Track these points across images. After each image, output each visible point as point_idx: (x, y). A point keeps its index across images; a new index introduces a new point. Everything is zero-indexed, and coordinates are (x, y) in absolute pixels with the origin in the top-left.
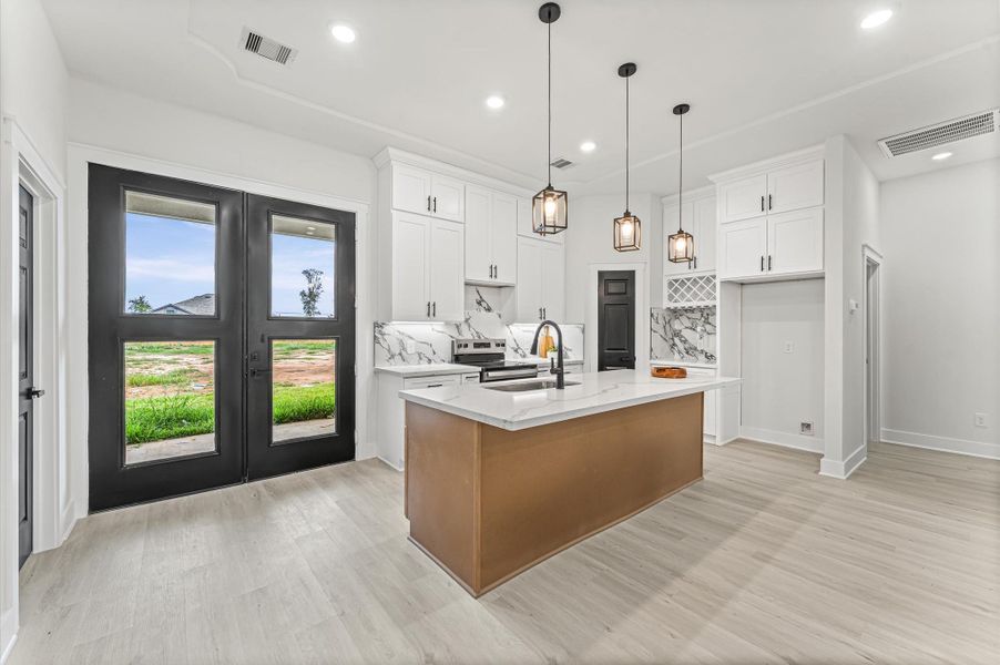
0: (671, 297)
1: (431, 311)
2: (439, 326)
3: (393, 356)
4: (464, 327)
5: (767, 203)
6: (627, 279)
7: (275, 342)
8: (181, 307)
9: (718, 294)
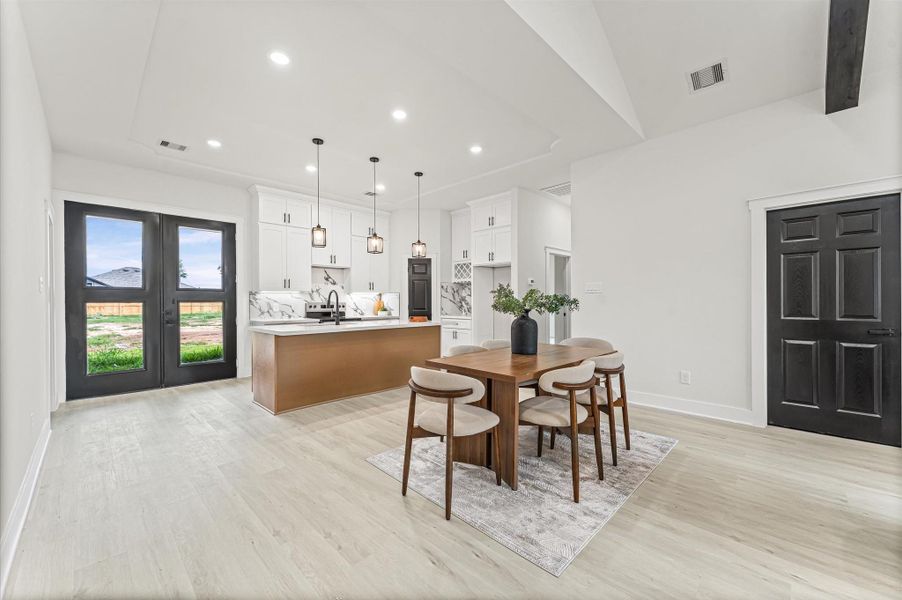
0: (456, 276)
1: (287, 284)
2: (296, 294)
3: (263, 313)
4: (315, 295)
5: (491, 221)
6: (426, 263)
7: (181, 304)
8: (99, 280)
9: (472, 274)
